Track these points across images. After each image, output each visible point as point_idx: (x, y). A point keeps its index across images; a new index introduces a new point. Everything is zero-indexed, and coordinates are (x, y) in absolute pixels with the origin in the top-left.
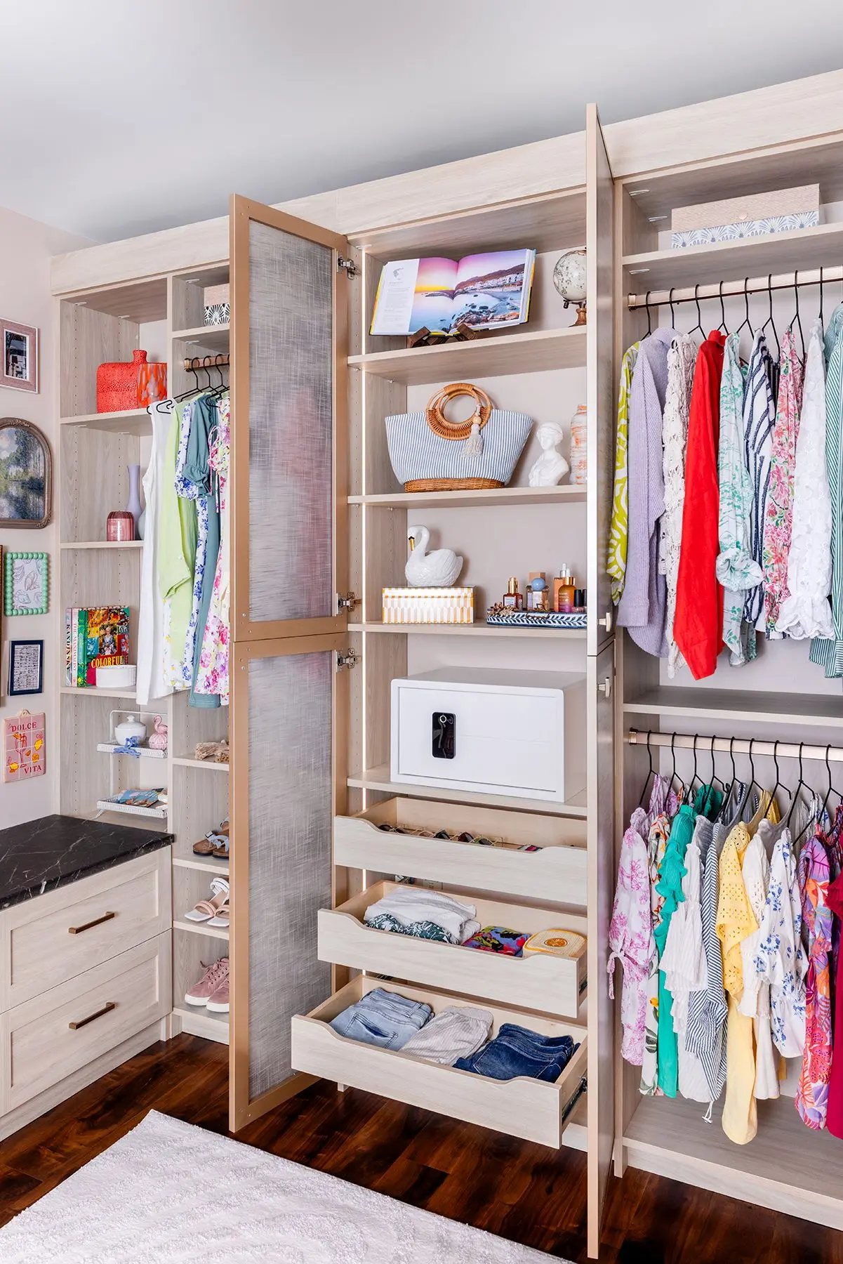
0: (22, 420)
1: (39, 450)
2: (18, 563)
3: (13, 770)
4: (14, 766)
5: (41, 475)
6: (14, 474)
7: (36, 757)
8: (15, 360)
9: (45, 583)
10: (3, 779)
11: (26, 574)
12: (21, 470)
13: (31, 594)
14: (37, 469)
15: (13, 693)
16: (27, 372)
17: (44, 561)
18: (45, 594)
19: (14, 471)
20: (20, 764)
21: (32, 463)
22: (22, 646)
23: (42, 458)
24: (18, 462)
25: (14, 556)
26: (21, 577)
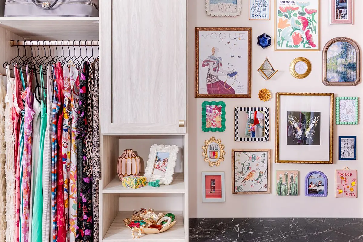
0: (344, 38)
1: (354, 50)
2: (342, 101)
3: (340, 193)
4: (341, 191)
5: (355, 61)
6: (340, 62)
7: (352, 189)
8: (341, 12)
9: (357, 110)
10: (335, 196)
11: (347, 107)
12: (344, 60)
13: (349, 115)
14: (352, 58)
15: (340, 159)
16: (347, 16)
17: (356, 100)
18: (357, 115)
19: (340, 61)
20: (344, 191)
21: (349, 56)
22: (345, 139)
23: (355, 53)
24: (342, 56)
25: (340, 98)
26: (344, 108)
